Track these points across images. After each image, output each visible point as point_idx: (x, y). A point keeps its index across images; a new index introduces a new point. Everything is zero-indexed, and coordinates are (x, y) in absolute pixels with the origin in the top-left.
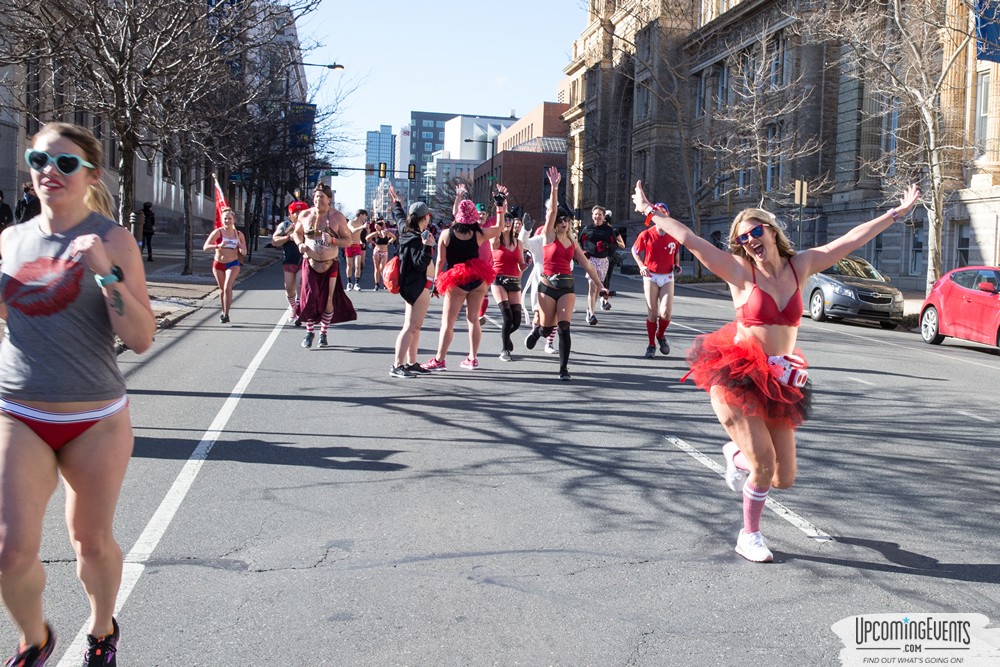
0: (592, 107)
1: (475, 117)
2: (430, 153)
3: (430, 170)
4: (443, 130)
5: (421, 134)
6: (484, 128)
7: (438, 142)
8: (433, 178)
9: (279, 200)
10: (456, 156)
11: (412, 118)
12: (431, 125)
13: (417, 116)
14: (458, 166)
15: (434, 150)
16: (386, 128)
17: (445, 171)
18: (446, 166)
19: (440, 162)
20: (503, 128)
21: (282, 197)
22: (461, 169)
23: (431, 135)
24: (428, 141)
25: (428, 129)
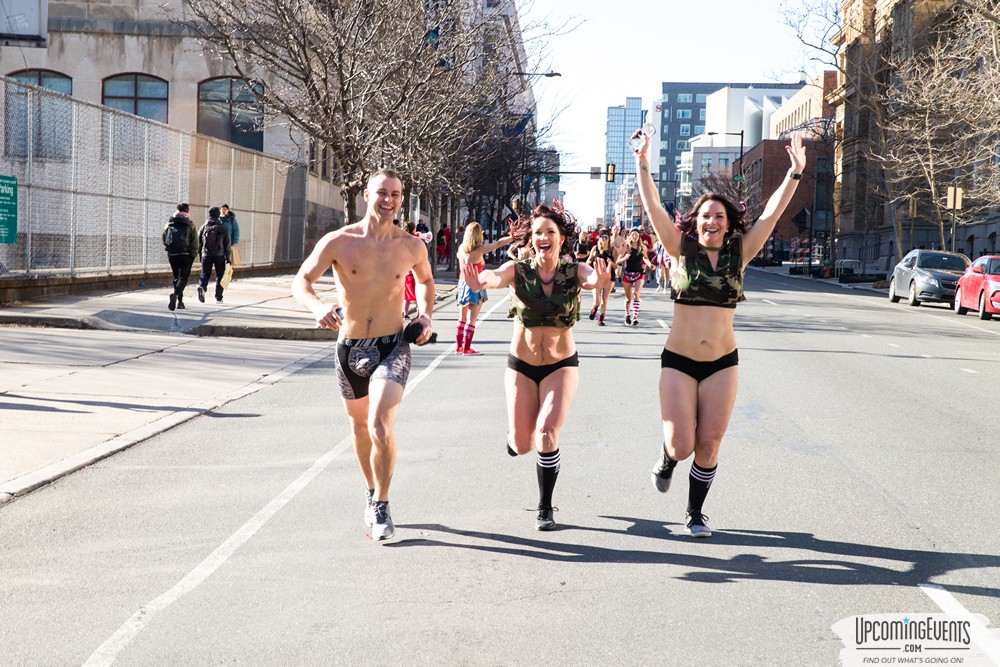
0: (852, 91)
1: (746, 86)
2: (687, 138)
3: (686, 161)
4: (704, 106)
5: (674, 113)
6: (757, 101)
7: (697, 122)
8: (690, 174)
9: (496, 215)
10: (720, 142)
11: (664, 92)
12: (689, 101)
13: (670, 89)
14: (723, 156)
15: (693, 135)
16: (635, 101)
17: (705, 163)
18: (705, 156)
19: (699, 152)
20: (784, 100)
21: (500, 211)
22: (727, 160)
23: (689, 113)
24: (685, 121)
25: (685, 106)
